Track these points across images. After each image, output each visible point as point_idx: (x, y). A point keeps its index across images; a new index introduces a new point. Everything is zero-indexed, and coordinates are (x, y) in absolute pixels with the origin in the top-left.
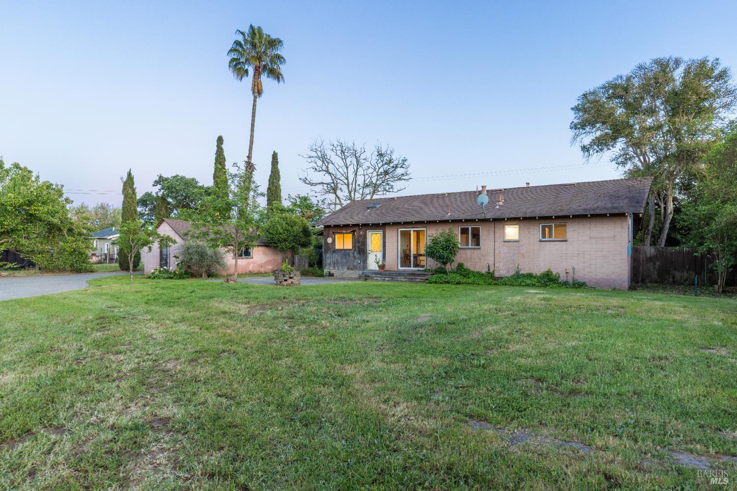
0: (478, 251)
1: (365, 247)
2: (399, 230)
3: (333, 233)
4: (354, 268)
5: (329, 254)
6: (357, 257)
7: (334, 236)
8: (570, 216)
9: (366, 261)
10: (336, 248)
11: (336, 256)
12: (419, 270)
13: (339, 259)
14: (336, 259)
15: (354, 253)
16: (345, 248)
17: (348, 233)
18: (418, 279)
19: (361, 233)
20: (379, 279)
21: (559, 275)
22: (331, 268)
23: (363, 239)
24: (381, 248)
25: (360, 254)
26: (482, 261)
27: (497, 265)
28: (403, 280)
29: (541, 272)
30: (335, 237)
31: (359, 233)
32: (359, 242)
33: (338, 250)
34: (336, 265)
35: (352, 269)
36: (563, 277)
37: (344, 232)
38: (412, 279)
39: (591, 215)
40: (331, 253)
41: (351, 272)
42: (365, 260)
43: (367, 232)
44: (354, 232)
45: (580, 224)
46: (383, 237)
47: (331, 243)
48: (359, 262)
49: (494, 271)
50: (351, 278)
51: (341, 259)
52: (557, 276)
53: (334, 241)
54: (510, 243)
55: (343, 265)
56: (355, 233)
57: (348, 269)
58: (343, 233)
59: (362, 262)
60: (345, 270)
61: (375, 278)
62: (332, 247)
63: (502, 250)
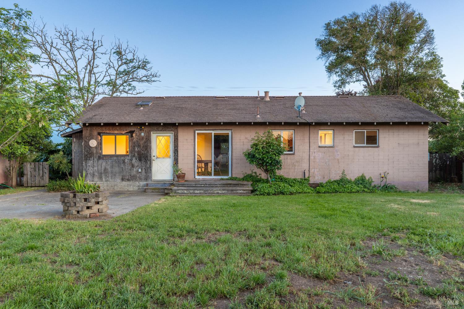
0: (292, 156)
1: (148, 152)
2: (197, 132)
3: (99, 134)
4: (132, 178)
5: (92, 161)
6: (136, 164)
7: (100, 138)
8: (390, 122)
9: (151, 170)
10: (103, 153)
11: (104, 164)
12: (222, 179)
13: (108, 167)
14: (103, 168)
15: (131, 160)
16: (117, 153)
17: (122, 134)
18: (240, 190)
19: (143, 134)
20: (185, 192)
21: (372, 179)
22: (96, 179)
23: (145, 142)
24: (171, 153)
25: (140, 160)
26: (296, 167)
27: (312, 171)
28: (220, 192)
29: (356, 177)
30: (101, 140)
31: (140, 134)
32: (139, 146)
33: (105, 156)
34: (103, 176)
35: (128, 180)
36: (376, 181)
37: (116, 132)
38: (232, 190)
39: (408, 123)
40: (96, 159)
41: (125, 183)
42: (148, 170)
43: (152, 133)
44: (132, 132)
45: (390, 131)
46: (175, 140)
47: (96, 147)
48: (140, 170)
49: (309, 177)
50: (128, 191)
51: (112, 167)
52: (370, 180)
53: (100, 144)
54: (326, 148)
55: (114, 175)
56: (134, 135)
57: (123, 180)
58: (115, 135)
59: (144, 171)
60: (119, 180)
61: (180, 191)
62: (97, 152)
63: (318, 155)
